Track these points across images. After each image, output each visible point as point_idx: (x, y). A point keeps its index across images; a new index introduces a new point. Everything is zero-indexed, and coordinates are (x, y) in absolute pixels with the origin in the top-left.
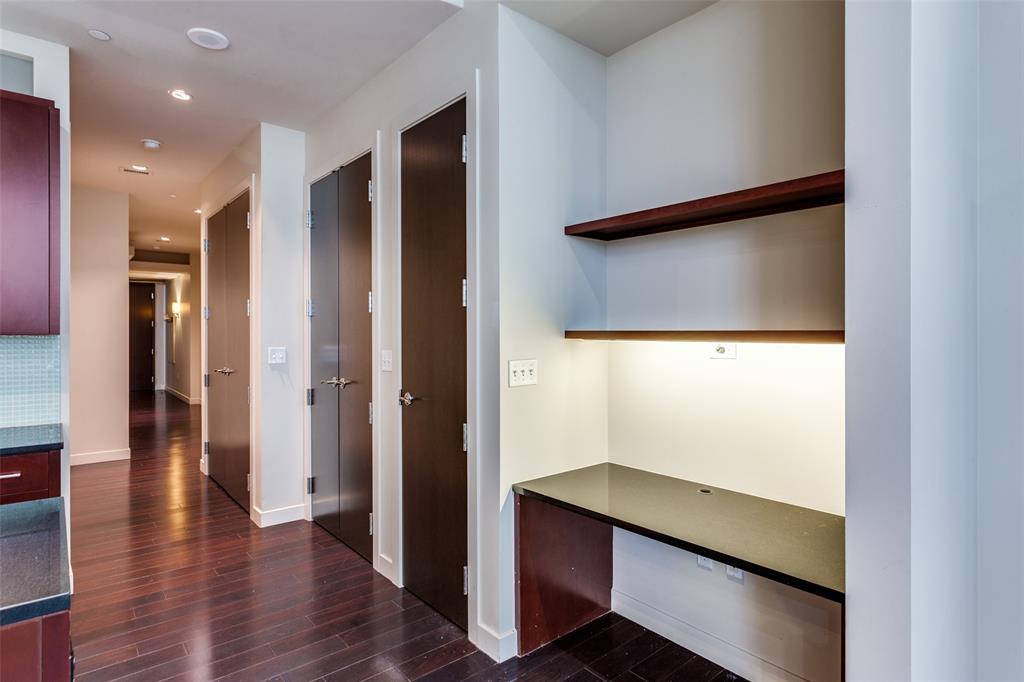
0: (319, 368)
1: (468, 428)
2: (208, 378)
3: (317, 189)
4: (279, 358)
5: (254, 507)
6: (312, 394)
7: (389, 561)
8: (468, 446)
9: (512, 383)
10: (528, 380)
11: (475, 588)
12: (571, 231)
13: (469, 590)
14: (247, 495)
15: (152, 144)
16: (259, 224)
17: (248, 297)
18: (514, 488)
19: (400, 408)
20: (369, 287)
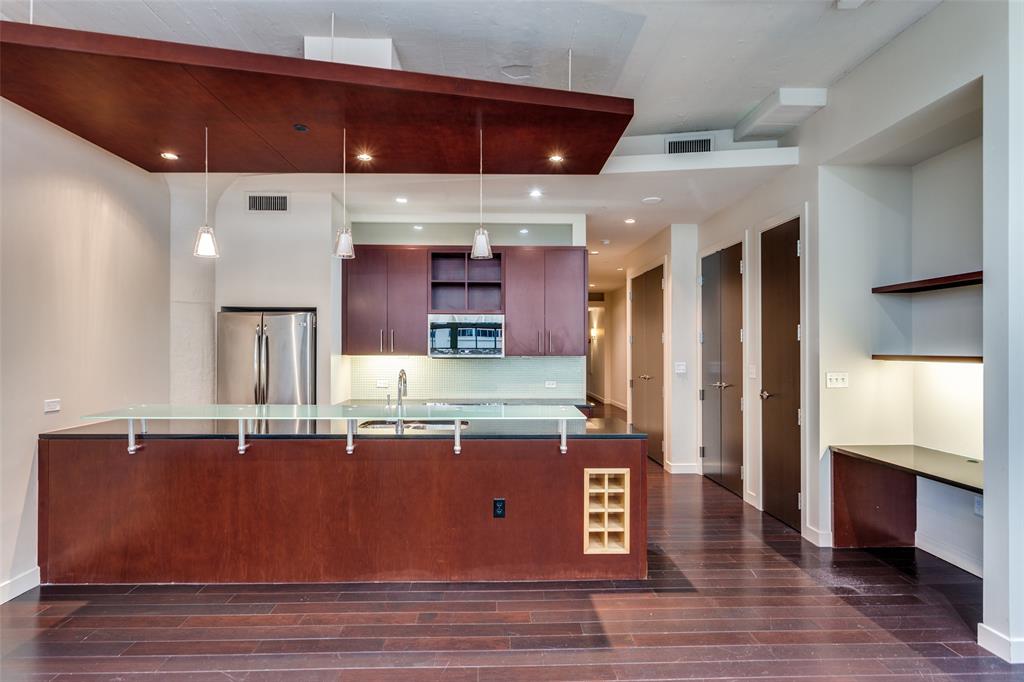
0: (707, 376)
1: (801, 412)
2: (632, 381)
3: (706, 261)
4: (681, 369)
5: (666, 461)
6: (703, 392)
7: (753, 494)
8: (801, 422)
9: (829, 386)
10: (840, 384)
11: (805, 506)
12: (875, 291)
13: (801, 506)
14: (662, 454)
15: (607, 242)
16: (669, 286)
17: (663, 331)
18: (830, 448)
19: (761, 401)
20: (741, 326)
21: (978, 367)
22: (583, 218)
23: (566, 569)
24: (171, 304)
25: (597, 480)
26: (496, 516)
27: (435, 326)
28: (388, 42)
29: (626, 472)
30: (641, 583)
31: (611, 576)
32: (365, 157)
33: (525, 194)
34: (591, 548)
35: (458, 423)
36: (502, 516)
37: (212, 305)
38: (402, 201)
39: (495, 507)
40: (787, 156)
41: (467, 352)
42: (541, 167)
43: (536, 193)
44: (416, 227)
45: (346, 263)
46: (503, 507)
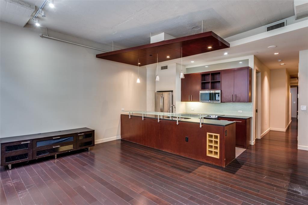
15: (280, 61)
22: (253, 56)
23: (202, 159)
24: (147, 91)
25: (211, 136)
26: (186, 141)
29: (218, 135)
30: (223, 168)
32: (168, 57)
33: (223, 55)
34: (208, 155)
35: (177, 117)
36: (187, 141)
37: (155, 91)
38: (193, 62)
39: (186, 139)
43: (226, 54)
44: (206, 66)
45: (182, 79)
46: (188, 139)
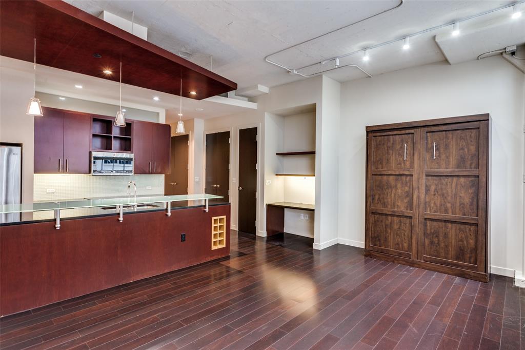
1: (257, 193)
3: (208, 136)
4: (197, 180)
6: (206, 189)
7: (234, 225)
8: (257, 197)
9: (267, 184)
11: (258, 225)
12: (277, 154)
13: (256, 225)
16: (192, 144)
19: (238, 191)
20: (228, 163)
21: (314, 178)
22: (164, 110)
26: (182, 241)
27: (96, 158)
28: (146, 29)
29: (225, 217)
31: (220, 257)
34: (214, 248)
36: (185, 240)
39: (182, 237)
40: (253, 106)
41: (114, 172)
42: (186, 94)
43: (156, 99)
46: (185, 237)
